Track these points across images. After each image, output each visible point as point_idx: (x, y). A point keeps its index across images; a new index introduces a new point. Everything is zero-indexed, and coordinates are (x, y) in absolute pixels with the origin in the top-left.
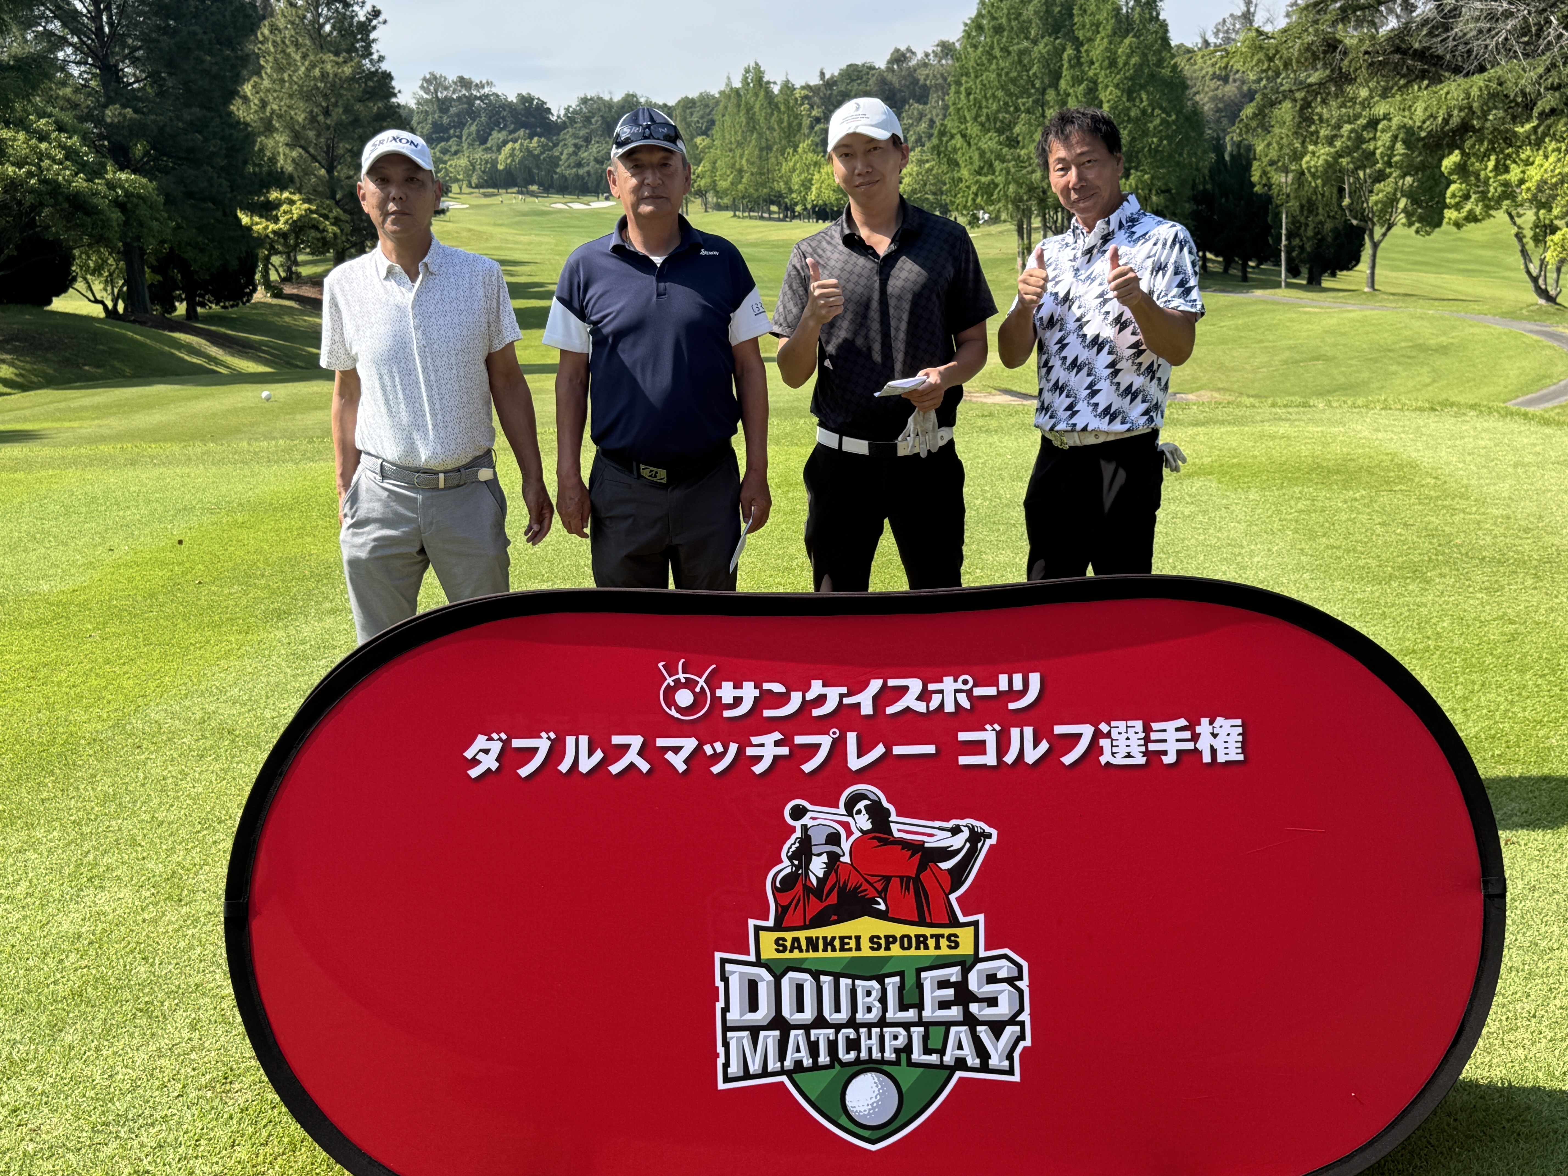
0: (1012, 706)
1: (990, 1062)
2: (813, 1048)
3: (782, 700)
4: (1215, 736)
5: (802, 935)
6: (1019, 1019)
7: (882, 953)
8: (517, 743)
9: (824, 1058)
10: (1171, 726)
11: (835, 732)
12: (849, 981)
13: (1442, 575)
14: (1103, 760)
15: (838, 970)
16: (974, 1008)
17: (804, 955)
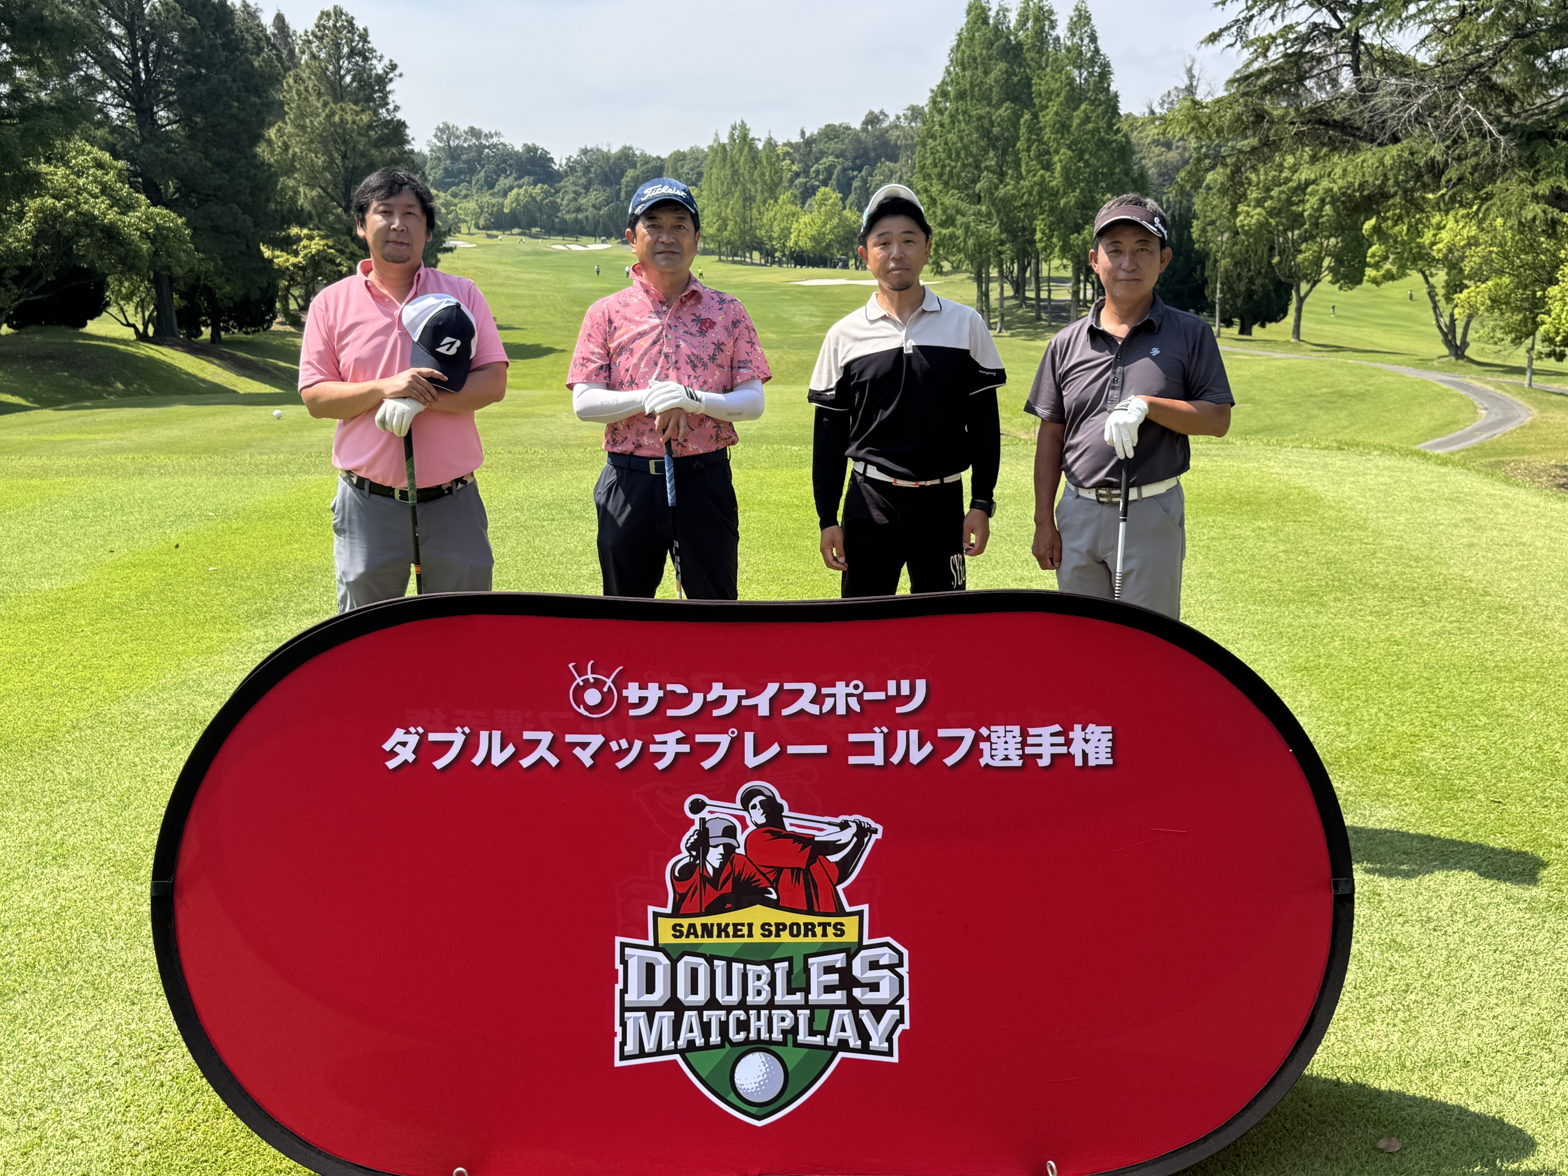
0: (899, 710)
1: (871, 1043)
2: (706, 1028)
3: (685, 700)
4: (1087, 741)
5: (698, 921)
6: (898, 1003)
7: (773, 939)
8: (433, 737)
9: (715, 1039)
10: (1046, 731)
11: (734, 732)
12: (741, 966)
13: (1336, 599)
14: (983, 762)
15: (731, 955)
16: (857, 992)
17: (700, 940)
